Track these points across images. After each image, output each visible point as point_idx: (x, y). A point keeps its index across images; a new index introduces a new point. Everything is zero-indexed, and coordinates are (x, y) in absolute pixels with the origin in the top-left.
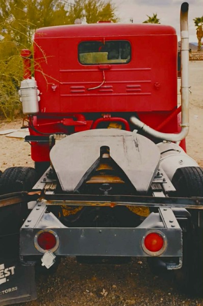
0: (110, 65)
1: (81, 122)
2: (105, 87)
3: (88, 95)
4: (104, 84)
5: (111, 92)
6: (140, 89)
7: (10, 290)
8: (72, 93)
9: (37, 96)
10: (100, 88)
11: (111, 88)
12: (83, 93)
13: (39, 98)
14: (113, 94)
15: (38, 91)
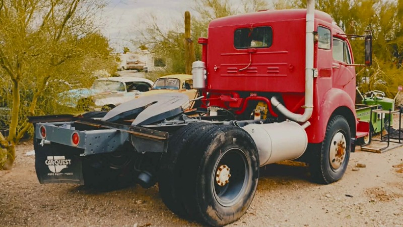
0: (255, 49)
1: (233, 99)
2: (251, 68)
3: (239, 75)
4: (250, 66)
5: (255, 73)
6: (278, 71)
7: (69, 174)
8: (229, 73)
9: (204, 75)
10: (247, 69)
11: (255, 69)
12: (235, 73)
13: (205, 77)
14: (257, 75)
15: (205, 71)
